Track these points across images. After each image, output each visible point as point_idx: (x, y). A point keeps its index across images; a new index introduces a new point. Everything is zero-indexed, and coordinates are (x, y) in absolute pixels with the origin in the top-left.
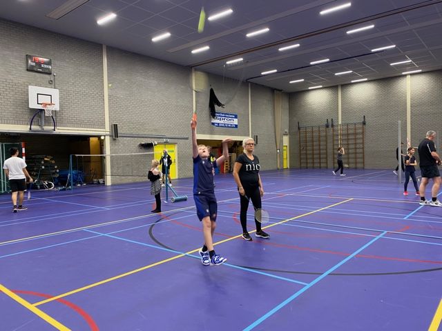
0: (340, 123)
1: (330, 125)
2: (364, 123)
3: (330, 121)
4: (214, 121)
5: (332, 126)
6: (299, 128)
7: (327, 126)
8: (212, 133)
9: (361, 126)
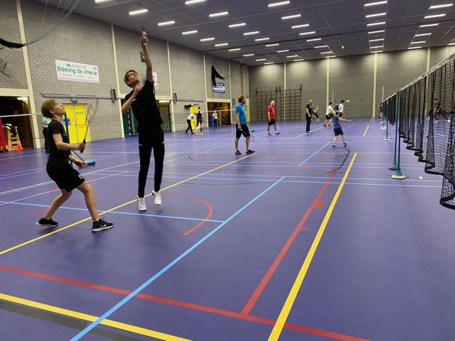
0: (285, 89)
1: (279, 90)
2: (301, 89)
3: (278, 88)
4: (215, 89)
6: (257, 93)
7: (277, 91)
8: (213, 98)
9: (299, 91)
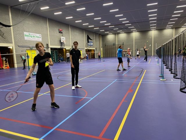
0: (117, 44)
2: (123, 44)
5: (115, 45)
6: (105, 46)
7: (113, 45)
